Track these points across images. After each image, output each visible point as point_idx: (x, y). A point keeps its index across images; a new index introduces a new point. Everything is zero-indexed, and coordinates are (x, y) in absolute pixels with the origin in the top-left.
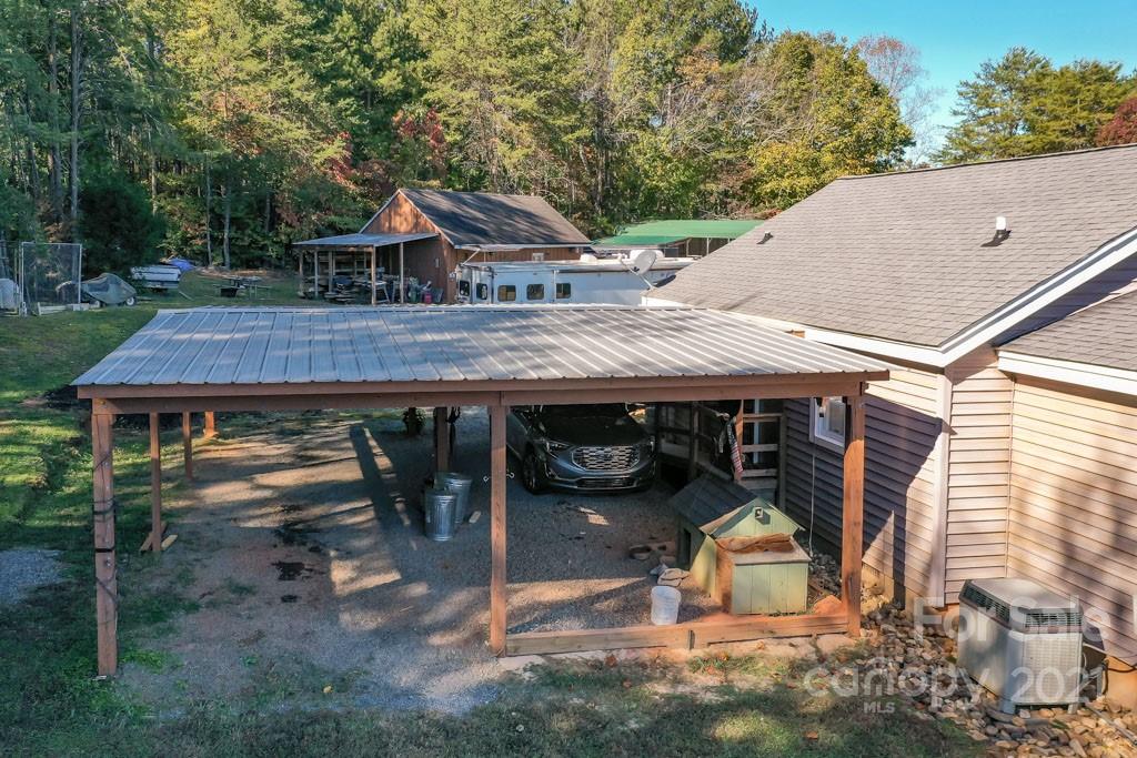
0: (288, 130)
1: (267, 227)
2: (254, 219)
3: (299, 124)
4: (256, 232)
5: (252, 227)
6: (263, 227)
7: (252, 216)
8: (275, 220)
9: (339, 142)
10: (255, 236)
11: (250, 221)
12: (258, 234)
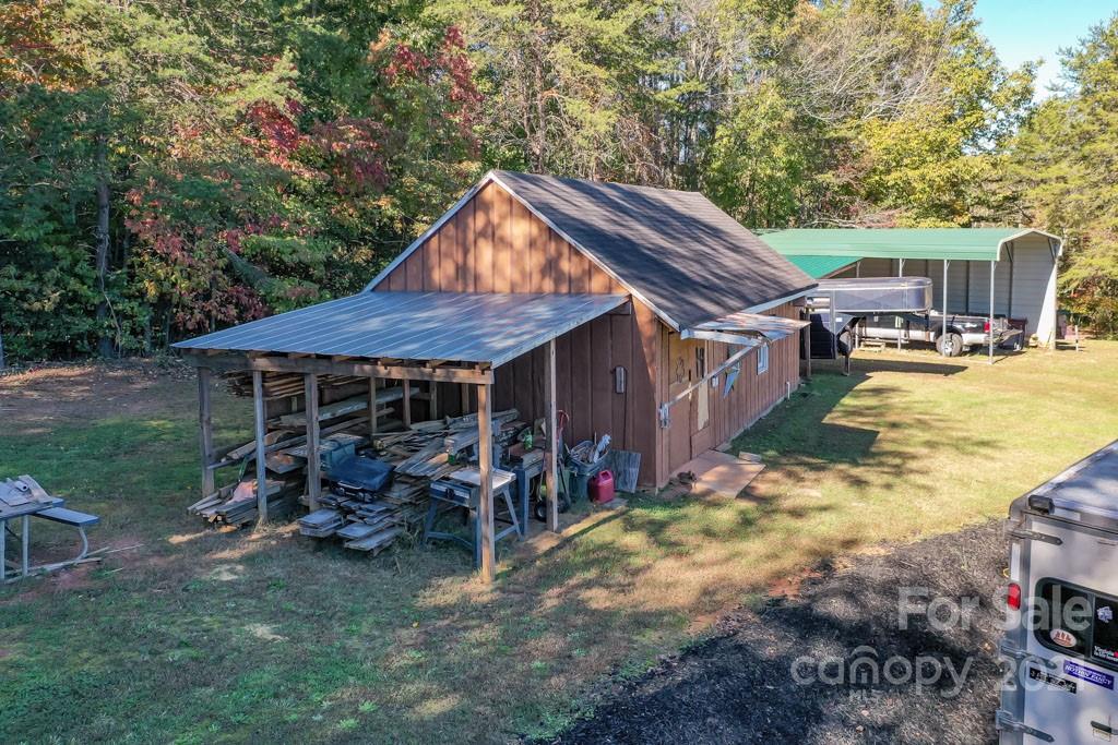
0: (150, 31)
1: (103, 264)
2: (70, 245)
3: (175, 23)
4: (76, 276)
5: (65, 263)
6: (93, 263)
7: (64, 238)
8: (123, 247)
9: (284, 65)
10: (73, 284)
11: (60, 250)
12: (82, 279)
